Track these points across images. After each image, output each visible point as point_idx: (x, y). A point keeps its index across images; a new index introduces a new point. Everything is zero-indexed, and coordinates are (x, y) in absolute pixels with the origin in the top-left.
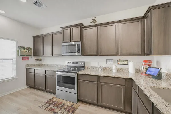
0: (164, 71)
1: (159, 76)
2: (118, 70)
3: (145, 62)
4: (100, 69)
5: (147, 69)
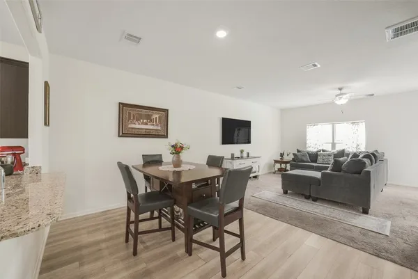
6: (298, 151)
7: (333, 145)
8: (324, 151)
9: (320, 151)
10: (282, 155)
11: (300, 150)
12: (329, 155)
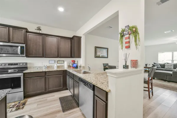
0: (79, 65)
1: (77, 67)
2: (58, 67)
3: (72, 61)
4: (44, 68)
5: (73, 65)
6: (154, 63)
7: (173, 61)
8: (168, 63)
9: (166, 63)
10: (146, 65)
11: (155, 63)
12: (171, 65)
